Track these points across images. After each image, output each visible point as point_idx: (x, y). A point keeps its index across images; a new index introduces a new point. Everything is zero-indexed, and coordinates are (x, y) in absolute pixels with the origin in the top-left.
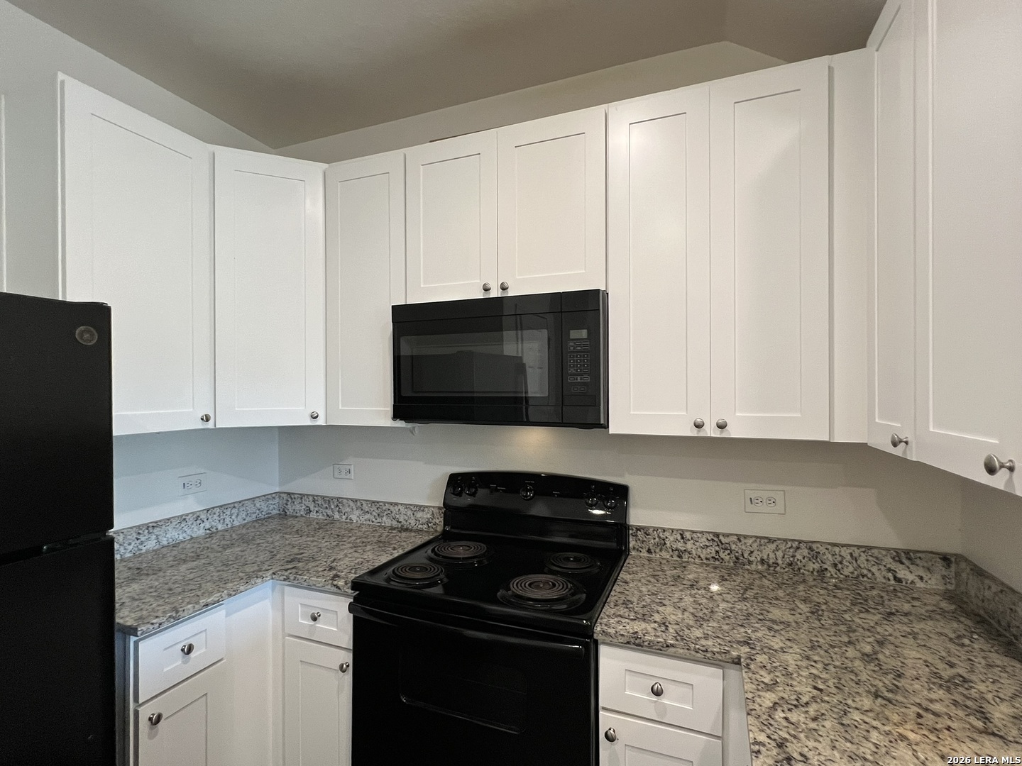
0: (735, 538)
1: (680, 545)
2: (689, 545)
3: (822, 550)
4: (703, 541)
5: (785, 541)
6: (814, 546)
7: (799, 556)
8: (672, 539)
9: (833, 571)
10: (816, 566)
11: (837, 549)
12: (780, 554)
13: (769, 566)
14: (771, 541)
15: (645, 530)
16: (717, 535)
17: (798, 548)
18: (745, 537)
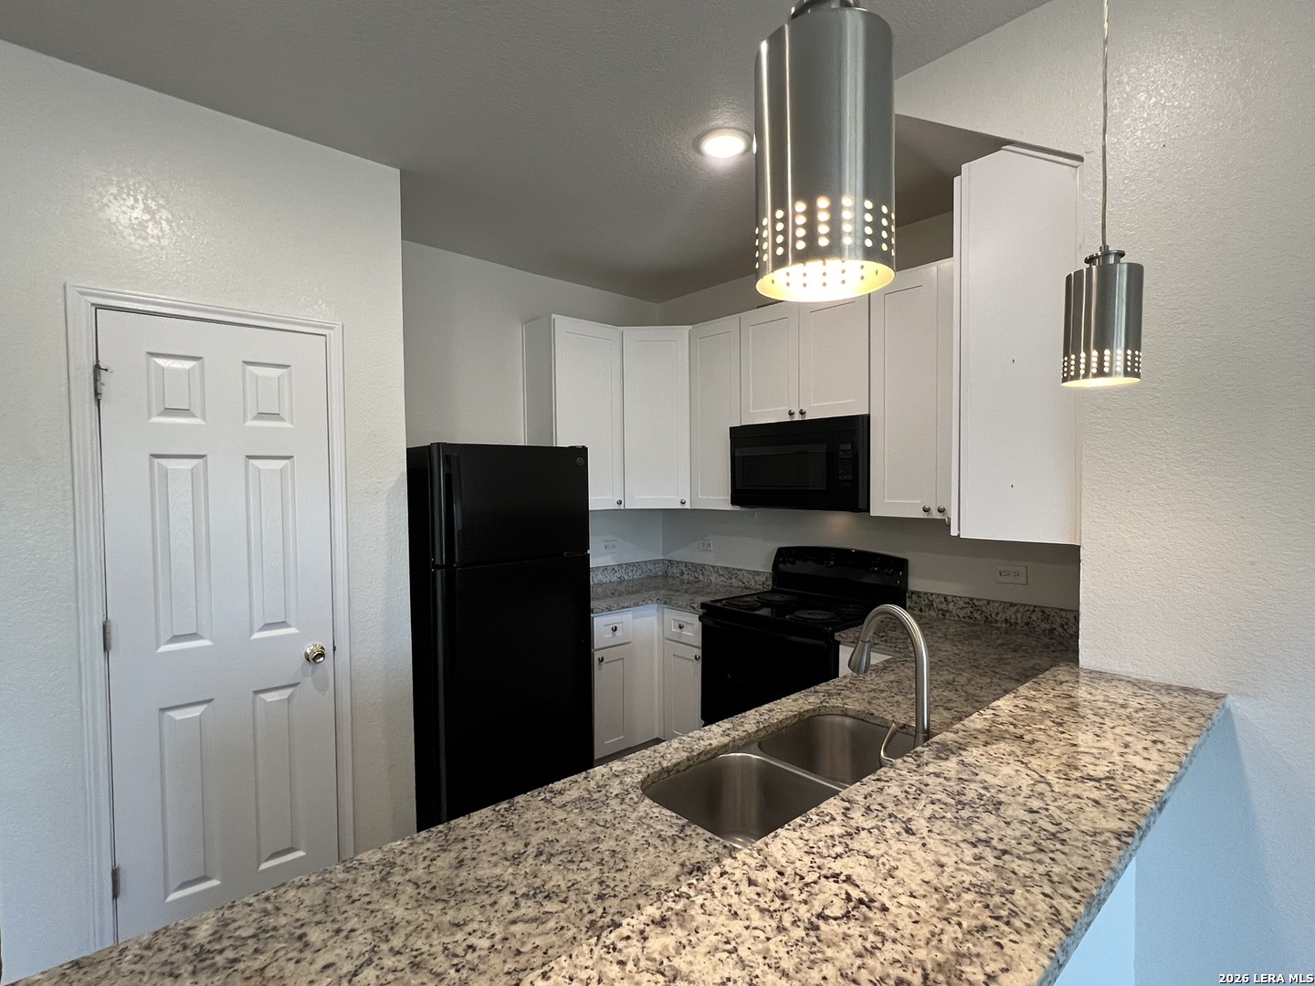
0: (985, 602)
1: (944, 606)
2: (951, 606)
4: (961, 603)
5: (1025, 605)
6: (1046, 610)
7: (1034, 618)
8: (937, 601)
9: (1061, 630)
10: (1048, 626)
11: (1064, 614)
12: (1019, 615)
13: (1011, 625)
14: (1012, 605)
15: (918, 594)
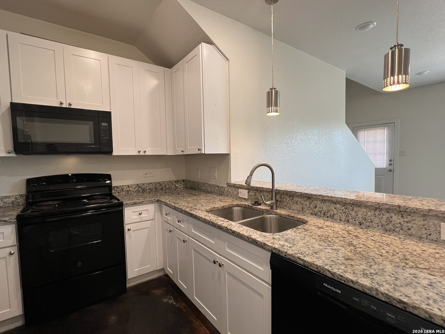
0: (142, 184)
1: (128, 189)
2: (131, 189)
3: (162, 183)
4: (134, 187)
5: (154, 183)
6: (160, 183)
7: (157, 186)
8: (125, 188)
9: (164, 188)
10: (161, 187)
11: (165, 183)
12: (153, 186)
13: (151, 190)
14: (151, 183)
16: (138, 184)
17: (157, 184)
18: (145, 184)
